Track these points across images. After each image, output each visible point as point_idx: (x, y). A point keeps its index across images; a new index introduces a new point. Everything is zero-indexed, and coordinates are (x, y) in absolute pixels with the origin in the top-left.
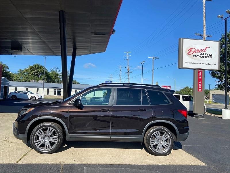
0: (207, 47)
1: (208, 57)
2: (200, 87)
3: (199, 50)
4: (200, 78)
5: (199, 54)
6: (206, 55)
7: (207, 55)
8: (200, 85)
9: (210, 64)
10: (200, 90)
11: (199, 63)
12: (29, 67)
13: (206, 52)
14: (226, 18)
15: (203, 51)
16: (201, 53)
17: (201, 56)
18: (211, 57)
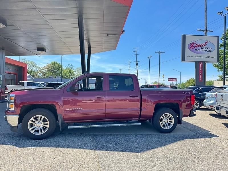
18: (210, 51)
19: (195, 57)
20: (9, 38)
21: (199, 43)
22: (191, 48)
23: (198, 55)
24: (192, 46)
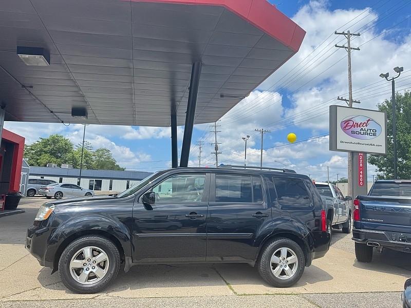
0: (369, 120)
1: (371, 134)
2: (361, 180)
3: (359, 124)
4: (361, 165)
5: (358, 129)
6: (369, 132)
7: (369, 130)
8: (361, 176)
9: (374, 145)
10: (361, 183)
11: (359, 143)
12: (40, 140)
13: (368, 127)
14: (393, 79)
15: (364, 125)
16: (362, 127)
17: (362, 132)
18: (374, 135)
19: (351, 143)
20: (31, 87)
21: (358, 120)
22: (345, 127)
23: (357, 141)
24: (347, 125)
